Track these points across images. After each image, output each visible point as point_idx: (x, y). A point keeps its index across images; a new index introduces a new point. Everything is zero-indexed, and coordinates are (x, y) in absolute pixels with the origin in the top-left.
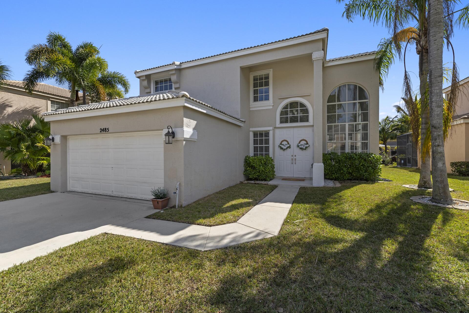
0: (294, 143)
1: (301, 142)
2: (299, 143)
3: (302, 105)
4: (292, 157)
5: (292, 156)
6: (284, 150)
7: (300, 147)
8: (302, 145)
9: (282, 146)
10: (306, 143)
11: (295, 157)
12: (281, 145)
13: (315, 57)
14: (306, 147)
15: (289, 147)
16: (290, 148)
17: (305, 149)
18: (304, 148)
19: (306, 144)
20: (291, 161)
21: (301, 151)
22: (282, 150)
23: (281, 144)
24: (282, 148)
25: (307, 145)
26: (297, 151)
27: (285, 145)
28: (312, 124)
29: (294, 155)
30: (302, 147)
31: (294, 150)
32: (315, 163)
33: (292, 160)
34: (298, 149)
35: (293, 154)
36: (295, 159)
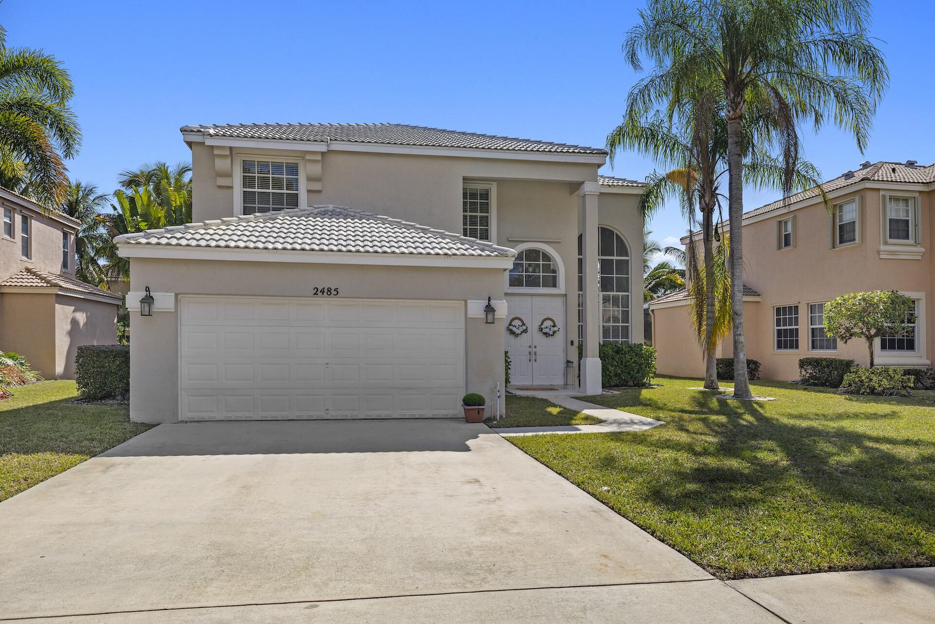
0: (533, 325)
1: (545, 322)
2: (542, 324)
3: (546, 257)
4: (530, 349)
5: (530, 347)
6: (517, 335)
7: (544, 331)
8: (547, 328)
9: (514, 329)
10: (552, 324)
11: (534, 350)
12: (511, 327)
13: (588, 190)
14: (554, 332)
15: (525, 331)
16: (526, 333)
17: (551, 335)
18: (551, 333)
19: (553, 326)
20: (529, 356)
21: (544, 337)
22: (512, 337)
23: (510, 325)
24: (512, 333)
25: (556, 329)
26: (539, 339)
27: (517, 327)
28: (564, 292)
29: (534, 346)
30: (547, 330)
31: (534, 336)
32: (589, 357)
33: (530, 353)
34: (541, 334)
35: (531, 344)
36: (535, 354)
